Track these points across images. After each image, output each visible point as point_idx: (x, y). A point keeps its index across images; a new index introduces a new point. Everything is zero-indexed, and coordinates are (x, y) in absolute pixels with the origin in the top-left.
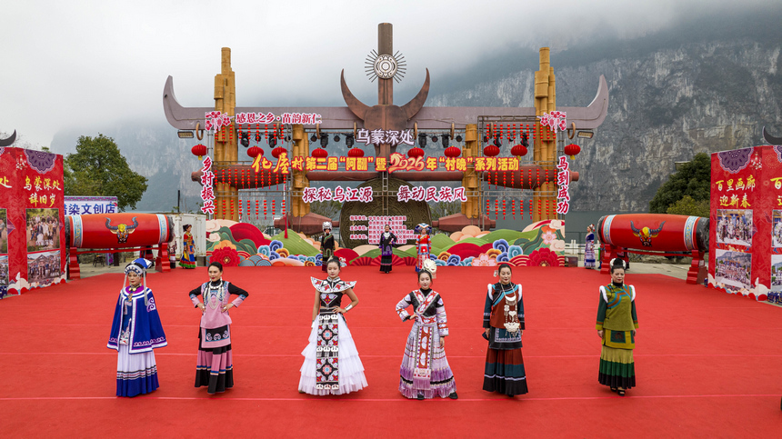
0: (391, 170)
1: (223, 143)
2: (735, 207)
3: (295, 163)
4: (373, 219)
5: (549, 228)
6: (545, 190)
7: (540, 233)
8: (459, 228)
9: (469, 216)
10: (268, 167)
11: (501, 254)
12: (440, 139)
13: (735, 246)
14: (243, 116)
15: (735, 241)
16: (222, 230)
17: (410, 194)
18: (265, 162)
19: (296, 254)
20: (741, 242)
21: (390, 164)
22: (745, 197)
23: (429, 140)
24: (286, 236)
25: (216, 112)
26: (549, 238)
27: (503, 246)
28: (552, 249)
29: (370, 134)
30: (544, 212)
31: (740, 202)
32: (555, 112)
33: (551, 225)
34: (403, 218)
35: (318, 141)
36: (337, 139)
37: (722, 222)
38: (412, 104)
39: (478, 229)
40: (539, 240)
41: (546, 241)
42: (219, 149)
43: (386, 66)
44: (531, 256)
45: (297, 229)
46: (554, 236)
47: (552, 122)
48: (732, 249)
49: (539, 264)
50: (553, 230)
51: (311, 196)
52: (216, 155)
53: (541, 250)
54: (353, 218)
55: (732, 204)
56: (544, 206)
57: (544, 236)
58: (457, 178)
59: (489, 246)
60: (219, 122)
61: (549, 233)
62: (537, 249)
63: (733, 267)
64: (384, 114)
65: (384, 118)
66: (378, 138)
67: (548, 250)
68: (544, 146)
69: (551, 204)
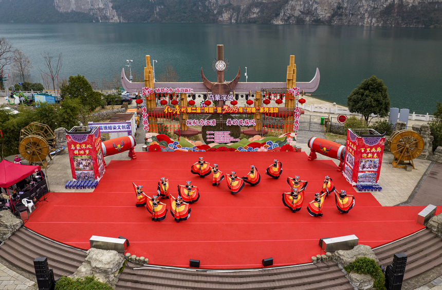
0: (224, 112)
2: (351, 153)
3: (183, 110)
4: (216, 133)
6: (289, 120)
7: (286, 138)
10: (171, 111)
13: (349, 166)
14: (159, 89)
15: (349, 164)
17: (232, 123)
20: (351, 166)
21: (223, 110)
25: (147, 88)
26: (290, 140)
27: (270, 144)
28: (291, 145)
29: (214, 96)
30: (288, 129)
32: (295, 88)
33: (291, 135)
36: (199, 96)
37: (347, 155)
39: (260, 136)
40: (285, 141)
41: (288, 142)
42: (149, 103)
43: (221, 66)
44: (282, 147)
45: (184, 136)
46: (292, 139)
47: (293, 92)
49: (285, 150)
50: (291, 137)
51: (190, 123)
52: (147, 105)
53: (286, 145)
54: (208, 132)
55: (350, 151)
56: (288, 127)
57: (288, 139)
60: (148, 92)
64: (220, 87)
66: (218, 98)
68: (290, 101)
69: (291, 126)
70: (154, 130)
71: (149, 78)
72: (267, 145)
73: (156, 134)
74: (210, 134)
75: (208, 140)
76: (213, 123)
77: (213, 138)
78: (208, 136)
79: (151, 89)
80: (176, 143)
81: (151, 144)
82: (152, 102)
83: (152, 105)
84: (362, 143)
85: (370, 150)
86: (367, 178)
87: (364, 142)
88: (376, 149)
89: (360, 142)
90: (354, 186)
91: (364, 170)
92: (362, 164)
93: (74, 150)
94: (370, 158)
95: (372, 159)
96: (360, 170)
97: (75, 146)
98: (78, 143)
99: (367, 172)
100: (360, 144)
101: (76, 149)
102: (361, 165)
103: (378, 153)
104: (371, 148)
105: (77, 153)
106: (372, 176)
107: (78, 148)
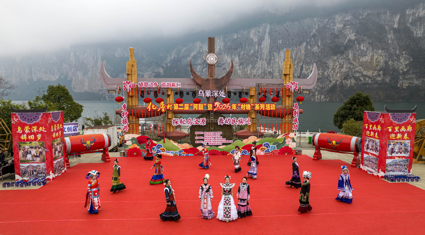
0: (215, 110)
1: (132, 96)
2: (372, 137)
3: (168, 107)
4: (206, 133)
5: (289, 137)
6: (287, 119)
7: (285, 139)
8: (247, 137)
9: (252, 131)
10: (155, 109)
11: (267, 149)
12: (238, 94)
13: (372, 154)
14: (142, 83)
15: (371, 152)
16: (133, 139)
17: (224, 121)
18: (153, 106)
19: (169, 150)
20: (374, 153)
21: (214, 107)
22: (377, 133)
23: (232, 94)
24: (164, 142)
25: (128, 81)
26: (289, 141)
27: (268, 146)
28: (290, 147)
29: (204, 92)
30: (287, 129)
31: (374, 135)
32: (293, 82)
33: (290, 136)
34: (221, 133)
35: (179, 95)
36: (188, 94)
37: (367, 142)
38: (225, 78)
39: (256, 137)
40: (284, 142)
41: (287, 143)
42: (130, 99)
43: (212, 59)
44: (280, 150)
45: (169, 138)
46: (291, 141)
47: (291, 87)
48: (370, 155)
49: (284, 153)
50: (291, 138)
51: (176, 122)
52: (128, 102)
53: (285, 147)
54: (197, 133)
55: (371, 135)
56: (287, 127)
57: (286, 141)
58: (246, 113)
59: (261, 145)
60: (130, 86)
61: (289, 139)
62: (283, 147)
63: (371, 163)
64: (211, 82)
65: (211, 85)
66: (208, 94)
67: (288, 147)
68: (287, 98)
69: (290, 125)
70: (135, 130)
71: (132, 71)
72: (263, 147)
73: (136, 136)
74: (199, 135)
75: (197, 142)
76: (202, 122)
77: (203, 140)
78: (197, 138)
79: (133, 83)
80: (159, 146)
81: (130, 147)
82: (134, 98)
83: (134, 102)
84: (388, 120)
85: (399, 129)
86: (397, 166)
87: (391, 119)
88: (406, 128)
89: (386, 118)
90: (382, 177)
91: (394, 155)
92: (391, 147)
93: (20, 135)
94: (400, 139)
95: (402, 141)
96: (389, 155)
97: (23, 129)
98: (27, 125)
99: (397, 159)
100: (387, 121)
101: (24, 133)
102: (389, 149)
103: (408, 133)
104: (400, 126)
105: (25, 138)
106: (403, 164)
107: (27, 131)
